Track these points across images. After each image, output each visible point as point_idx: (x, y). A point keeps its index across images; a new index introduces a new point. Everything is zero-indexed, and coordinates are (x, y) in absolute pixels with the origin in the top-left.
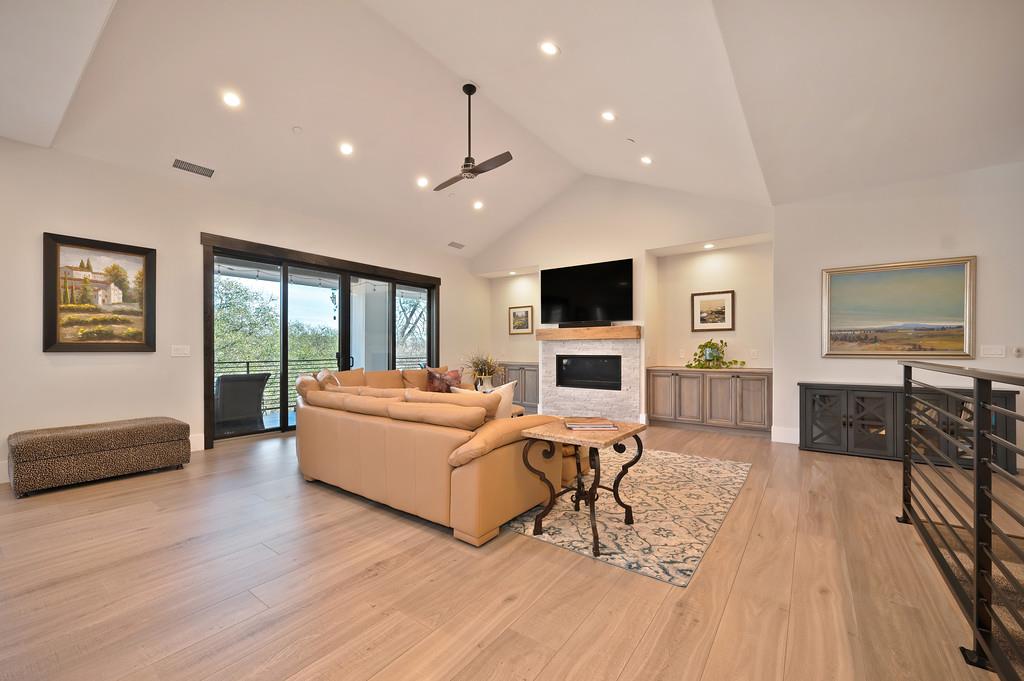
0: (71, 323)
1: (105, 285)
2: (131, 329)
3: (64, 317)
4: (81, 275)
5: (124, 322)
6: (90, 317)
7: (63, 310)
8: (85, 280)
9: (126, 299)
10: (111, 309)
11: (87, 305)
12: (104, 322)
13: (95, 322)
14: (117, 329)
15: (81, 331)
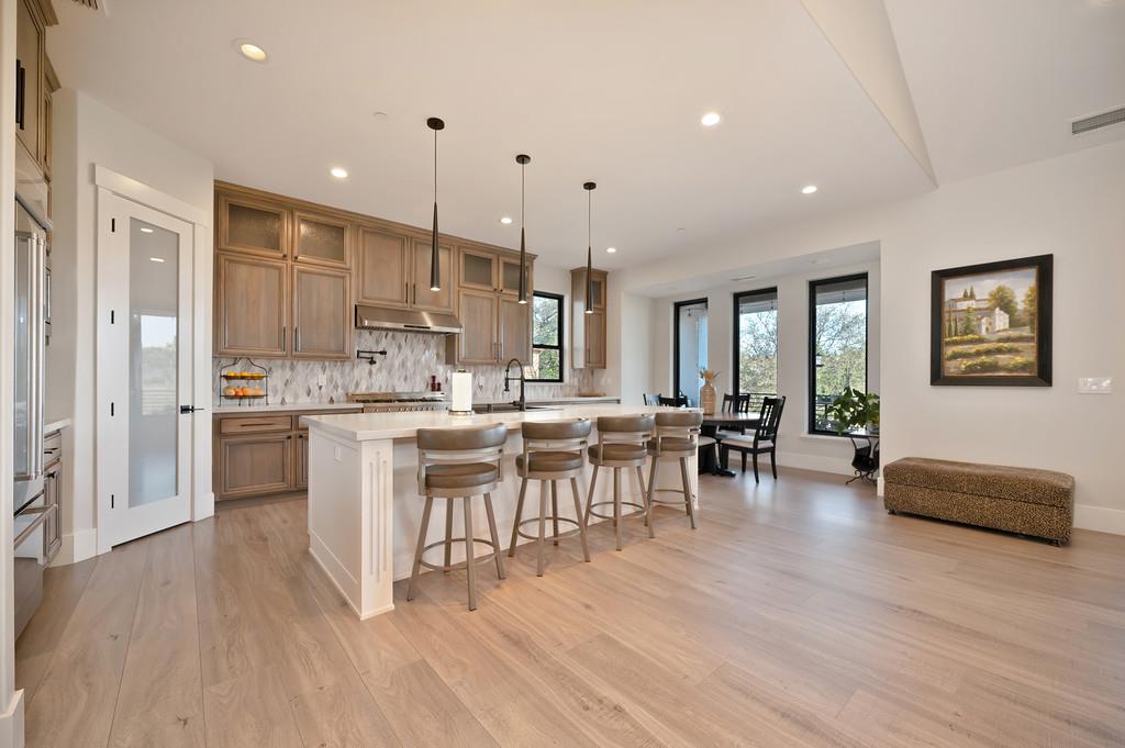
0: (955, 356)
1: (989, 312)
2: (1019, 359)
3: (949, 351)
4: (964, 305)
5: (1010, 351)
6: (973, 348)
7: (948, 344)
8: (968, 311)
9: (1013, 324)
10: (995, 337)
11: (970, 336)
12: (988, 352)
13: (978, 354)
14: (1003, 359)
15: (964, 364)
